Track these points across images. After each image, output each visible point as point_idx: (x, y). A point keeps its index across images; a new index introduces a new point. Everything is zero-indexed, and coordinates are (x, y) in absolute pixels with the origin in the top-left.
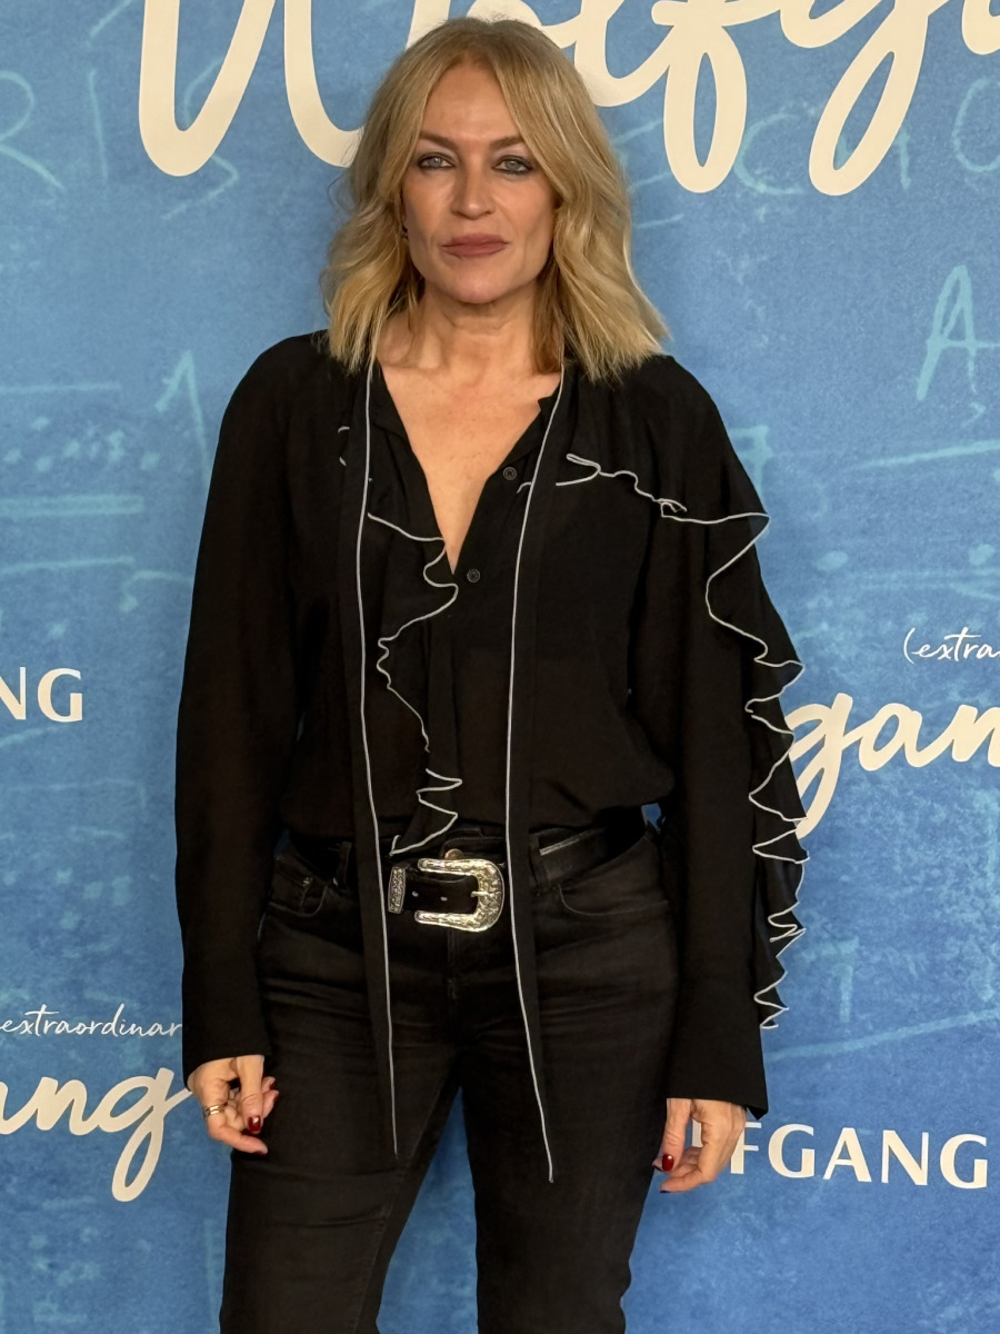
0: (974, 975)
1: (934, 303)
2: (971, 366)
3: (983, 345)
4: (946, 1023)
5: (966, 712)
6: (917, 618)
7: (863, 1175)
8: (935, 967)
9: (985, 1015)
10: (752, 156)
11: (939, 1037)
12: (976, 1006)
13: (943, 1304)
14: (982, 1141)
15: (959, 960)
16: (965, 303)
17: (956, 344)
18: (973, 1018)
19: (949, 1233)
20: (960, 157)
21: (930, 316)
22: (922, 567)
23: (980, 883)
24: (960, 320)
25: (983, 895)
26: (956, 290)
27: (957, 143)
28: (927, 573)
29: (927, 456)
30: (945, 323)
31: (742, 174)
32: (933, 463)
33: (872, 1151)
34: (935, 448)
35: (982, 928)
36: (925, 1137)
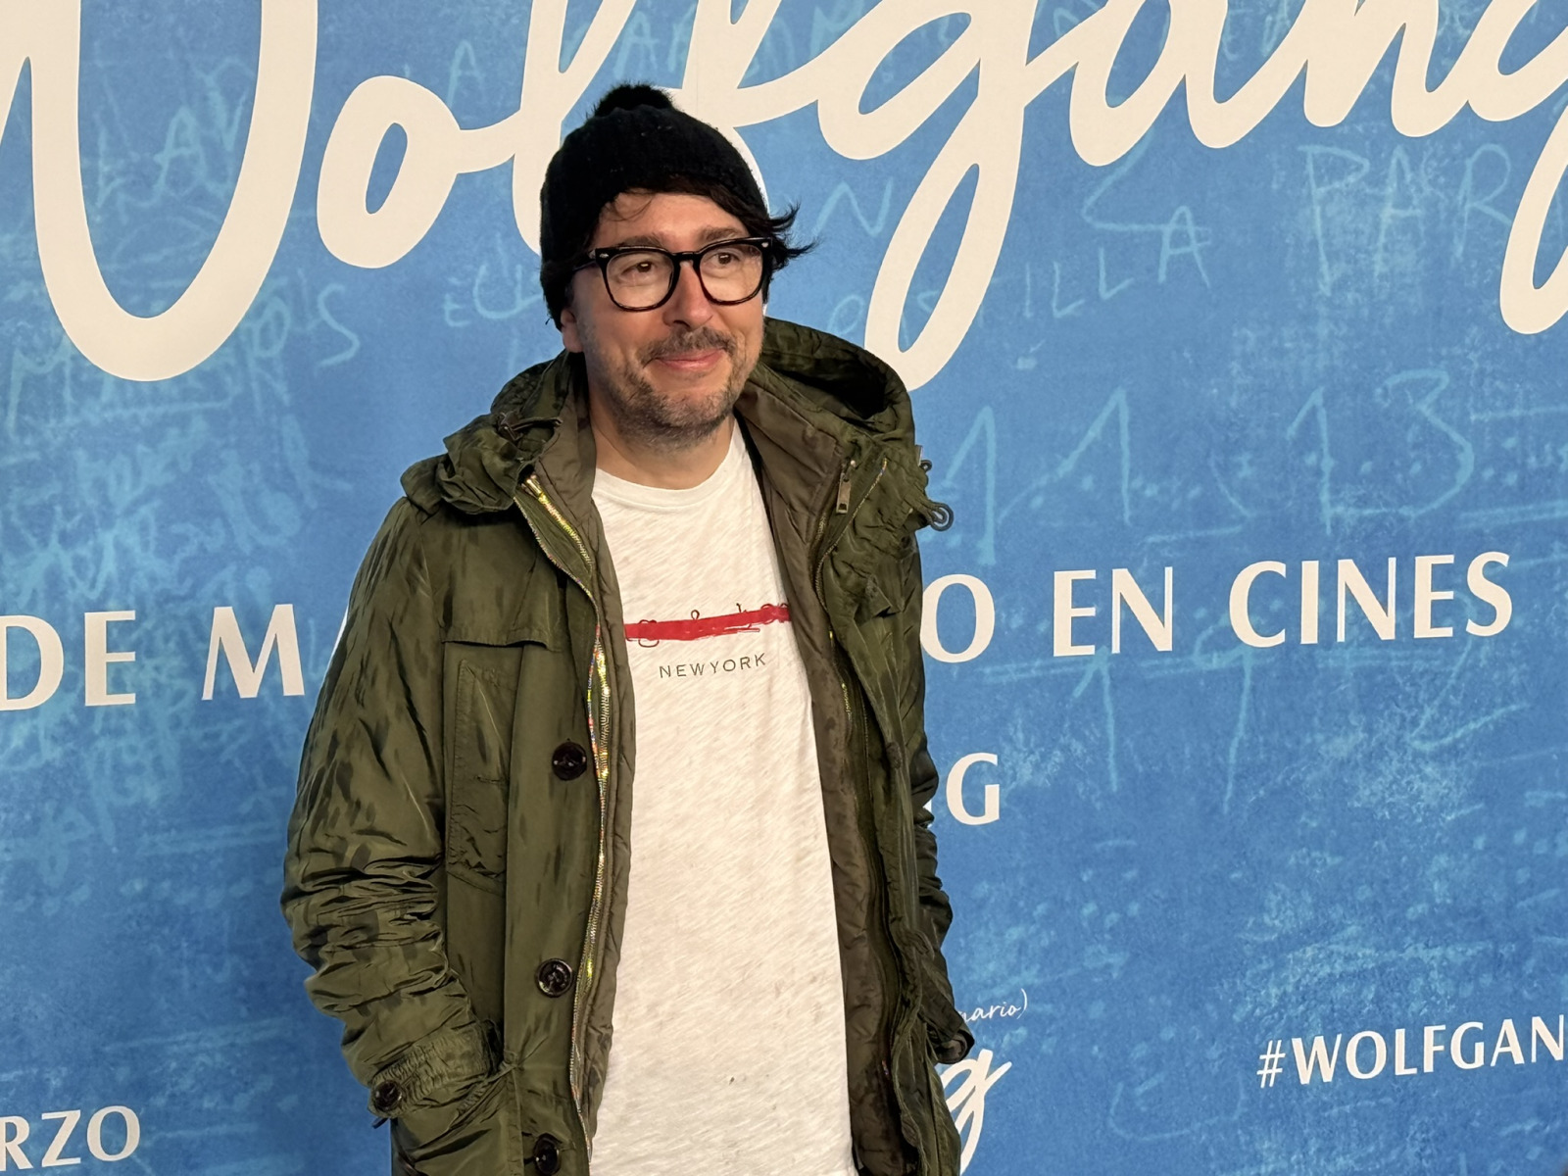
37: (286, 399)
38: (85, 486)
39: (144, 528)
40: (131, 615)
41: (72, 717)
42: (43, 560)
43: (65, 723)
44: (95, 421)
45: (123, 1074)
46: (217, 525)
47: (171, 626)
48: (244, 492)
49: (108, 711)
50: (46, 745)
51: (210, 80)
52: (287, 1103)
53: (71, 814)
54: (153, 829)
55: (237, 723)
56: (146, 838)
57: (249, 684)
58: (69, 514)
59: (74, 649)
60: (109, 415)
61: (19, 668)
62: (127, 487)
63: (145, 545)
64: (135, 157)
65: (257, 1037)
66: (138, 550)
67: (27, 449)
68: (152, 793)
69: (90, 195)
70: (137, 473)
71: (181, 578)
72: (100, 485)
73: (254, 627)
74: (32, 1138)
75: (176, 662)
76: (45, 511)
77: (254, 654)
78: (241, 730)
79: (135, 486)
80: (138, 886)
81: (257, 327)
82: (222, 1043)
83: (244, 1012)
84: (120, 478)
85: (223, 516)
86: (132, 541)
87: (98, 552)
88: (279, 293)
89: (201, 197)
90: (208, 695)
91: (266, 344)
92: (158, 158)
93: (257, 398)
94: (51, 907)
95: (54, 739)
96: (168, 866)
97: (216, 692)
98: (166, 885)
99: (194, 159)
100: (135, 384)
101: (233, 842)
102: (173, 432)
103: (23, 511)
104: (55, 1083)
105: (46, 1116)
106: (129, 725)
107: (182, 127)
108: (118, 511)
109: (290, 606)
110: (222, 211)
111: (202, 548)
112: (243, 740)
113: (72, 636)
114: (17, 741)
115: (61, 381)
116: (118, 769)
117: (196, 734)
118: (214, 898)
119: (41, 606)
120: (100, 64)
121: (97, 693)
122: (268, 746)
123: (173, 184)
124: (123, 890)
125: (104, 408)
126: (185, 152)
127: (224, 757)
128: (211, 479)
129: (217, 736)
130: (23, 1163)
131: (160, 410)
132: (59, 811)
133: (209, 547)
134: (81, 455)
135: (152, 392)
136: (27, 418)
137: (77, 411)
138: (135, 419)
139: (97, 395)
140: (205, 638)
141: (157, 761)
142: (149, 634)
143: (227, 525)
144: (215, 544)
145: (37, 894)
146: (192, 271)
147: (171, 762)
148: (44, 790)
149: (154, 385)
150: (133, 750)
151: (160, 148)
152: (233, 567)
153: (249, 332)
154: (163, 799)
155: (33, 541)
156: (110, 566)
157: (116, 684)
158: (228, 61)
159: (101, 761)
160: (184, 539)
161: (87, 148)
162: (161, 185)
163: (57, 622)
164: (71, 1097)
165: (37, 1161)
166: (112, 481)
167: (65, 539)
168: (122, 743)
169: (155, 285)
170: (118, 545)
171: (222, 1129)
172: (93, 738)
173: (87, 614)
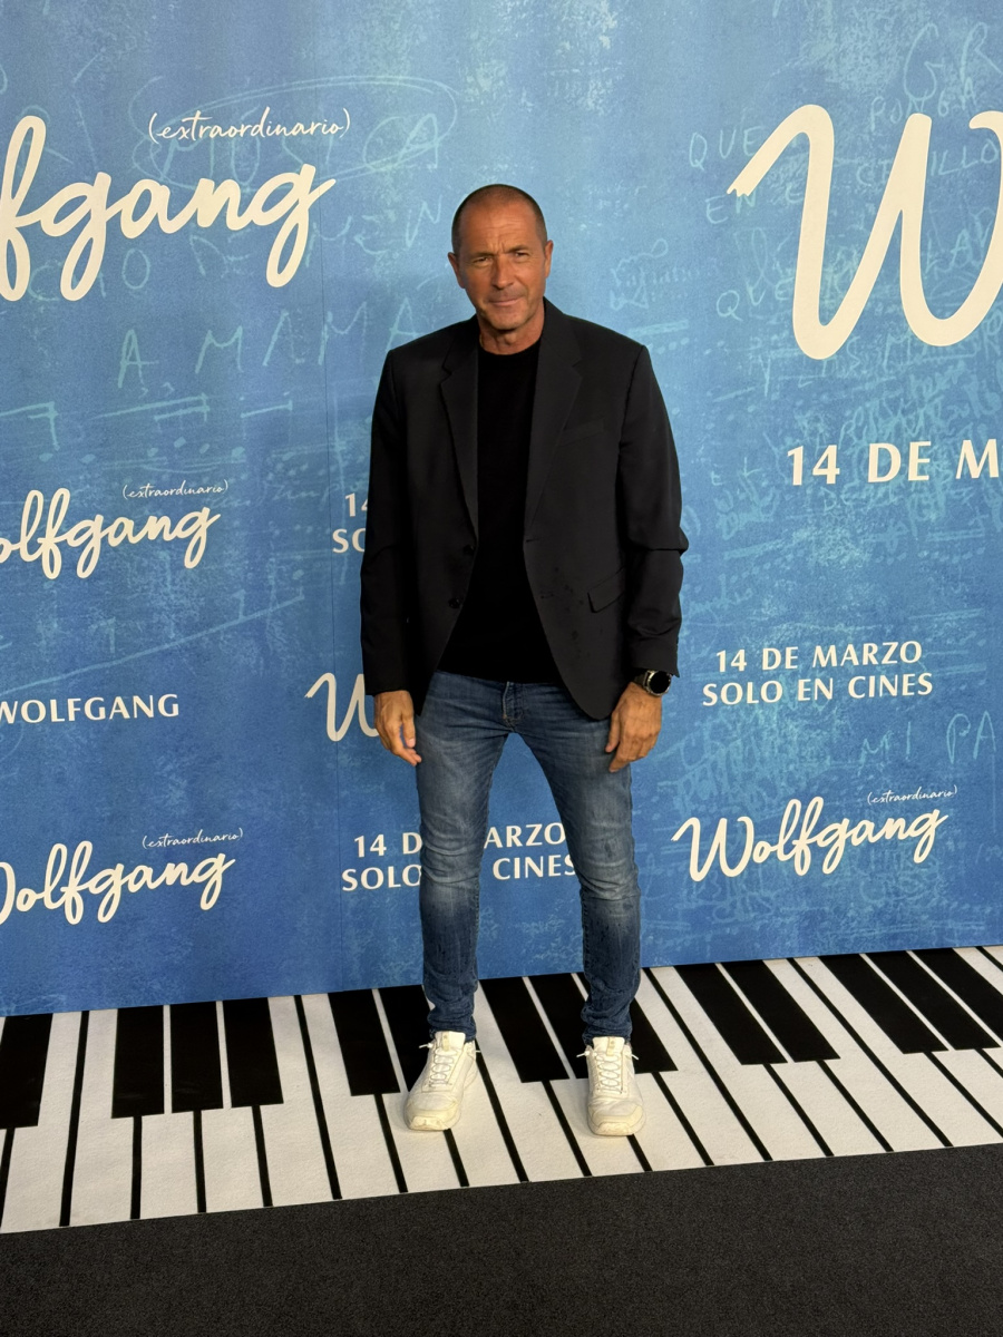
0: (166, 628)
1: (121, 346)
2: (140, 373)
3: (144, 363)
4: (156, 649)
5: (152, 519)
6: (128, 480)
7: (126, 716)
8: (149, 626)
9: (172, 644)
10: (35, 283)
11: (153, 655)
12: (168, 641)
13: (165, 765)
14: (175, 696)
15: (159, 622)
16: (135, 345)
17: (134, 363)
18: (167, 646)
19: (164, 735)
20: (126, 283)
21: (120, 351)
22: (128, 459)
23: (165, 590)
24: (133, 353)
25: (167, 595)
26: (130, 340)
27: (124, 277)
28: (130, 461)
29: (125, 412)
30: (127, 354)
31: (31, 292)
32: (128, 414)
33: (129, 705)
34: (128, 408)
35: (167, 608)
36: (151, 697)
37: (999, 353)
38: (913, 391)
39: (936, 408)
40: (929, 443)
41: (902, 485)
42: (894, 421)
43: (899, 487)
44: (919, 364)
45: (915, 629)
46: (966, 406)
47: (945, 448)
48: (979, 392)
49: (917, 483)
50: (891, 496)
51: (976, 217)
52: (981, 643)
53: (900, 524)
54: (933, 531)
55: (970, 488)
56: (930, 534)
57: (975, 473)
58: (906, 402)
59: (905, 457)
60: (925, 360)
61: (883, 464)
62: (930, 390)
63: (936, 415)
64: (943, 251)
65: (970, 616)
66: (933, 416)
67: (890, 375)
68: (933, 517)
69: (923, 267)
70: (935, 384)
71: (950, 429)
72: (919, 390)
73: (979, 449)
74: (878, 652)
75: (946, 463)
76: (898, 399)
77: (978, 460)
78: (971, 491)
79: (934, 389)
80: (926, 554)
81: (989, 322)
82: (956, 618)
83: (966, 606)
84: (928, 386)
85: (970, 403)
86: (931, 413)
87: (917, 417)
88: (999, 308)
89: (969, 268)
90: (958, 476)
91: (992, 330)
92: (952, 251)
93: (987, 352)
94: (890, 561)
95: (895, 494)
96: (937, 546)
97: (962, 476)
98: (937, 553)
99: (967, 251)
100: (936, 347)
101: (965, 537)
102: (951, 367)
103: (888, 401)
104: (888, 631)
105: (884, 644)
106: (925, 488)
107: (963, 238)
108: (926, 400)
109: (994, 441)
110: (978, 274)
111: (960, 416)
112: (971, 495)
113: (904, 452)
114: (880, 495)
115: (906, 346)
116: (920, 507)
117: (952, 492)
118: (956, 560)
119: (893, 440)
120: (931, 212)
121: (913, 476)
122: (982, 498)
123: (957, 262)
124: (920, 555)
125: (924, 357)
126: (964, 248)
127: (964, 501)
128: (965, 387)
129: (961, 493)
130: (875, 662)
131: (946, 358)
132: (895, 523)
133: (963, 416)
134: (912, 377)
135: (944, 350)
136: (891, 362)
137: (912, 359)
138: (935, 362)
139: (920, 352)
140: (958, 453)
141: (936, 503)
142: (936, 451)
143: (970, 406)
144: (965, 414)
145: (885, 556)
146: (963, 299)
147: (942, 504)
148: (890, 514)
149: (944, 348)
150: (927, 499)
151: (953, 247)
152: (972, 424)
153: (986, 324)
154: (937, 519)
155: (891, 413)
156: (921, 423)
157: (921, 472)
158: (985, 209)
159: (913, 503)
160: (953, 412)
161: (923, 248)
162: (952, 263)
163: (899, 447)
164: (895, 637)
165: (880, 661)
166: (924, 388)
167: (903, 412)
168: (922, 496)
169: (947, 305)
170: (925, 414)
171: (954, 652)
172: (910, 494)
173: (912, 444)
